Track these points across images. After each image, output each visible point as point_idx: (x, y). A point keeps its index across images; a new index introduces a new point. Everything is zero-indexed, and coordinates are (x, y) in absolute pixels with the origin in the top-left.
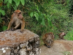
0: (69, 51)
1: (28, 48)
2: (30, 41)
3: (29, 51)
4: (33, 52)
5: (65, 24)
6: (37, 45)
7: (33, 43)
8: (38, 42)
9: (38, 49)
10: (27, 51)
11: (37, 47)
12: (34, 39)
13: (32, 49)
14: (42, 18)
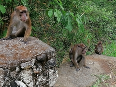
0: (107, 73)
1: (35, 69)
2: (39, 58)
3: (37, 74)
4: (44, 75)
5: (109, 29)
6: (51, 64)
7: (43, 61)
8: (52, 59)
9: (52, 71)
10: (33, 73)
11: (51, 68)
12: (47, 54)
13: (43, 71)
14: (67, 19)
